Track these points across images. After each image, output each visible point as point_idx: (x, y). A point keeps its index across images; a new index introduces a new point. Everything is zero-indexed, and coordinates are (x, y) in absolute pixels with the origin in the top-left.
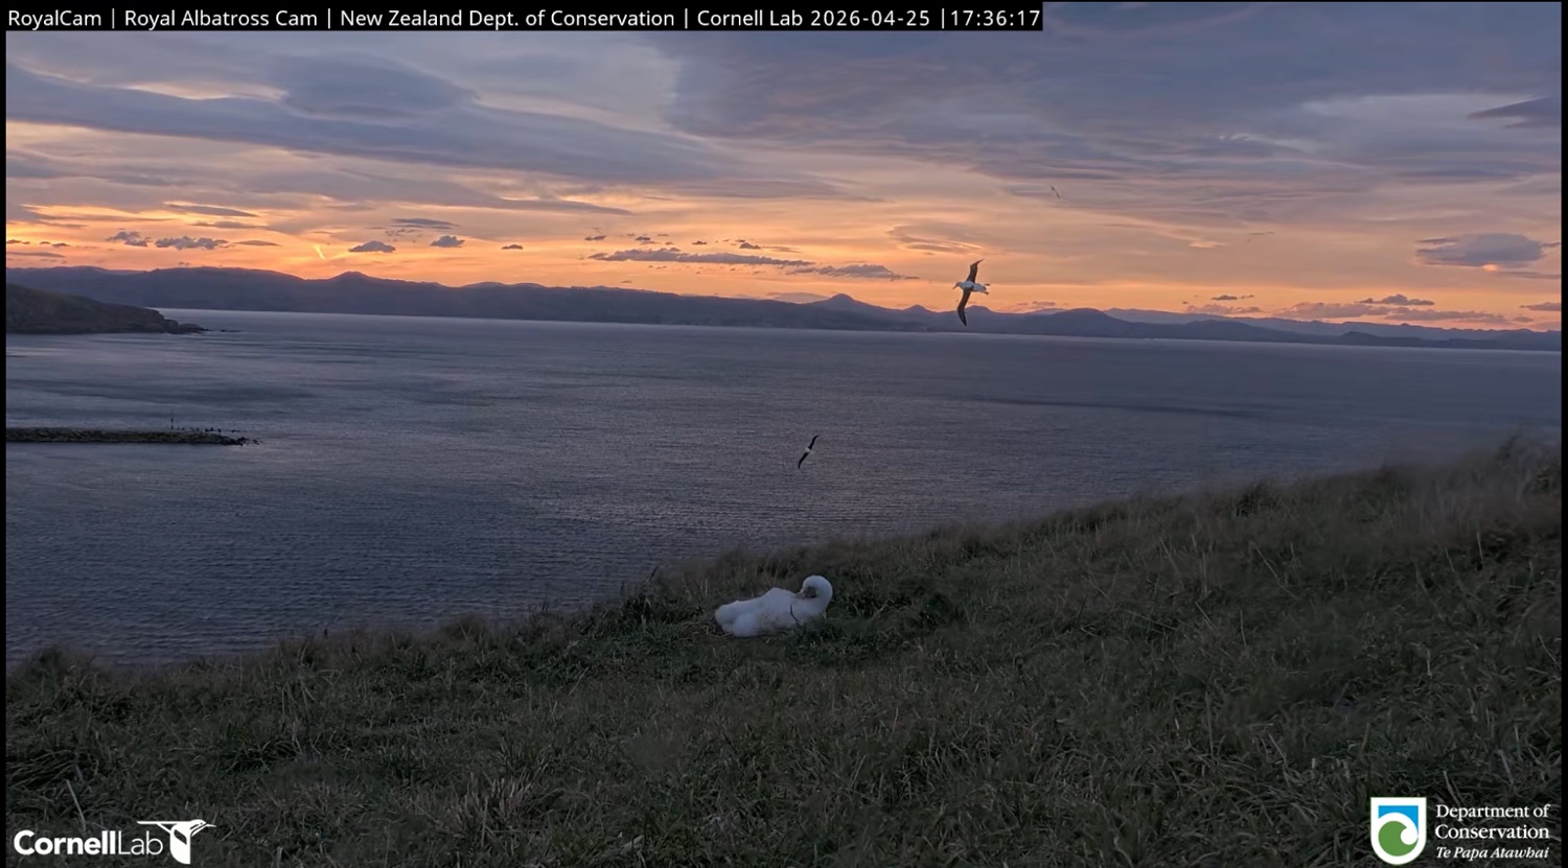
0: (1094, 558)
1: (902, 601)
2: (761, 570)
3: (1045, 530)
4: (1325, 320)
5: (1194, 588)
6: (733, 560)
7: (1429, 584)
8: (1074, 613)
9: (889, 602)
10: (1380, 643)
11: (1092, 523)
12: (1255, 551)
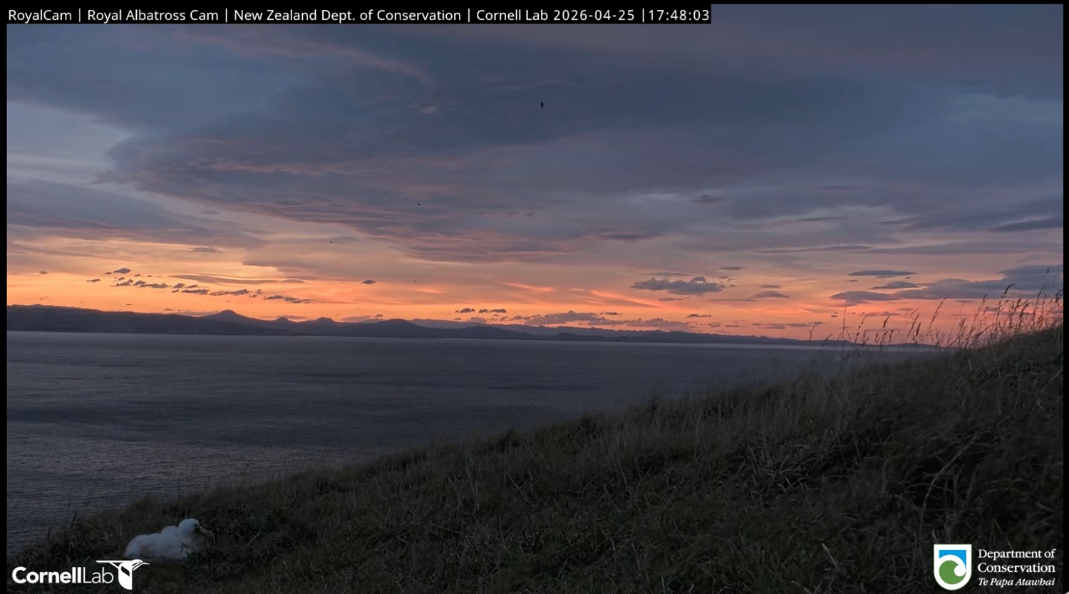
0: (407, 488)
1: (272, 528)
2: (164, 513)
3: (372, 471)
4: (546, 326)
5: (468, 504)
6: (143, 507)
7: (611, 491)
8: (392, 527)
9: (263, 530)
10: (585, 531)
11: (404, 463)
12: (508, 477)
